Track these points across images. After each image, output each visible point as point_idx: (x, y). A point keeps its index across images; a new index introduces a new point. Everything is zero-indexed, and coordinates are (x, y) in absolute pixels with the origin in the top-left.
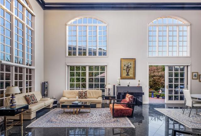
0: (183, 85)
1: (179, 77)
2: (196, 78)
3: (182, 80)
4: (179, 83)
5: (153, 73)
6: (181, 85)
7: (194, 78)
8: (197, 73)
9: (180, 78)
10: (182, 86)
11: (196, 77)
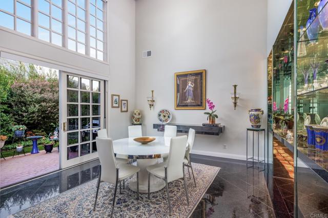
0: (97, 119)
1: (91, 104)
2: (117, 105)
3: (96, 109)
4: (91, 116)
5: (41, 93)
6: (93, 119)
7: (114, 105)
8: (119, 96)
9: (93, 106)
10: (95, 122)
11: (117, 103)
